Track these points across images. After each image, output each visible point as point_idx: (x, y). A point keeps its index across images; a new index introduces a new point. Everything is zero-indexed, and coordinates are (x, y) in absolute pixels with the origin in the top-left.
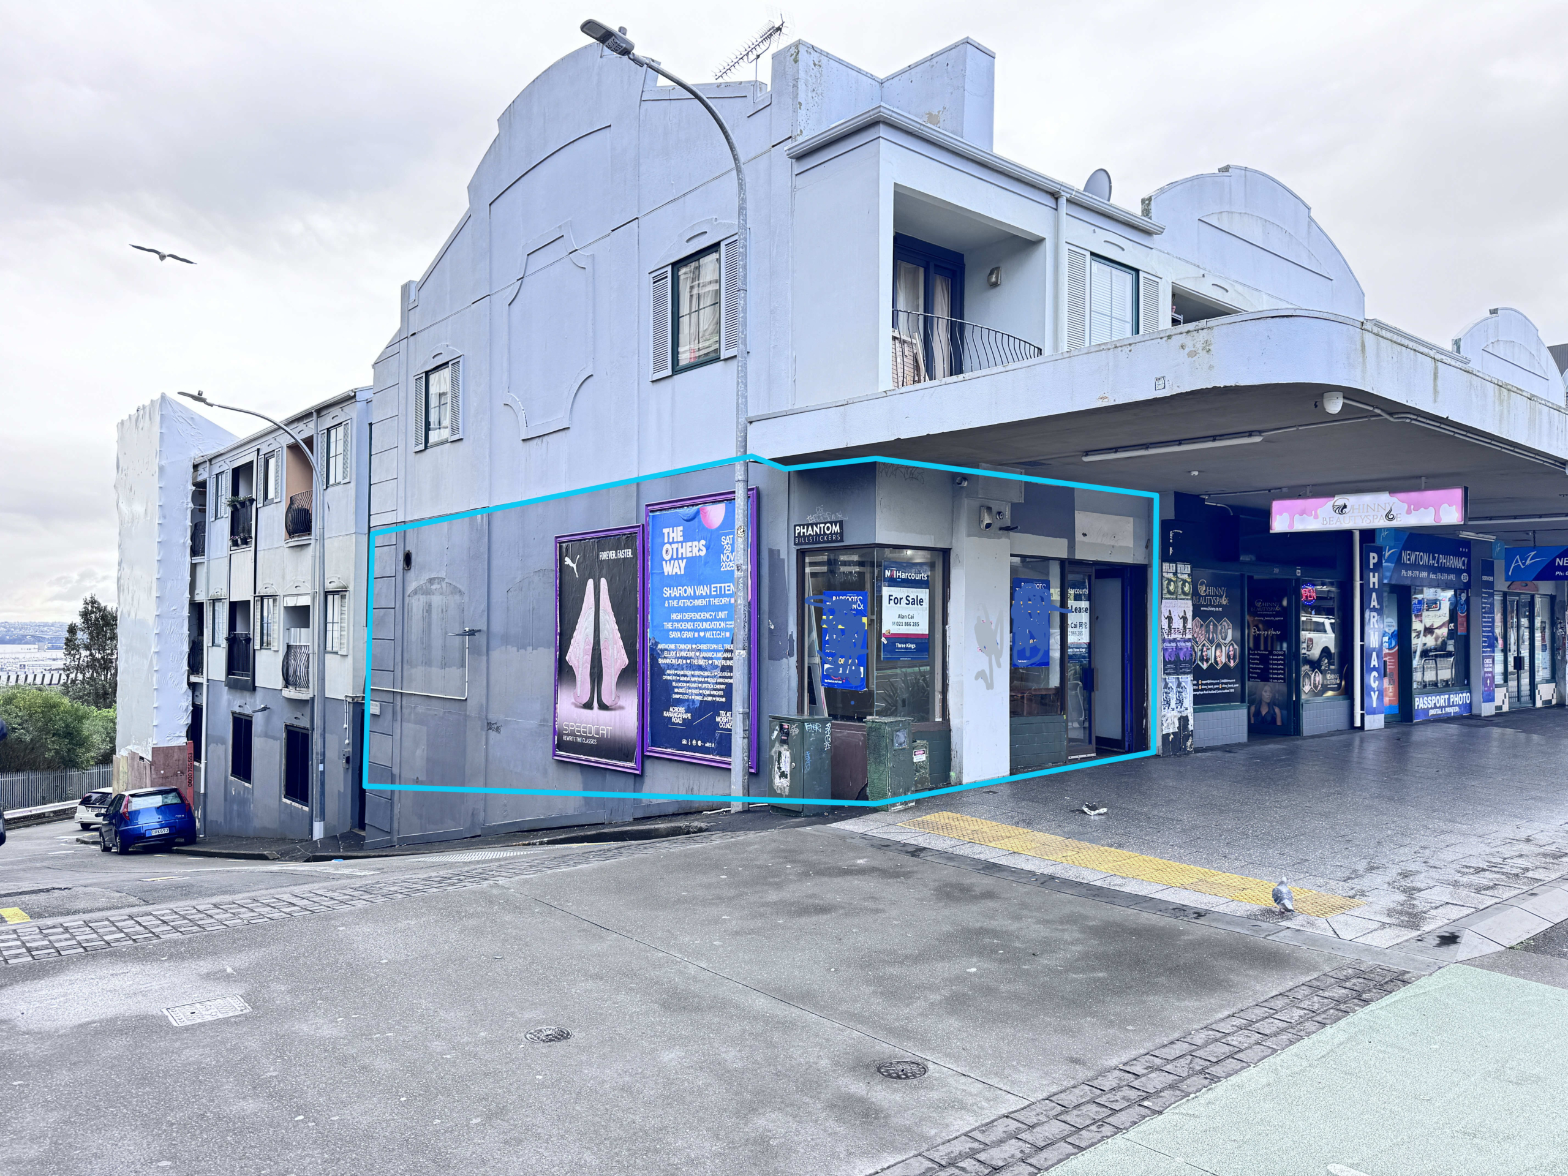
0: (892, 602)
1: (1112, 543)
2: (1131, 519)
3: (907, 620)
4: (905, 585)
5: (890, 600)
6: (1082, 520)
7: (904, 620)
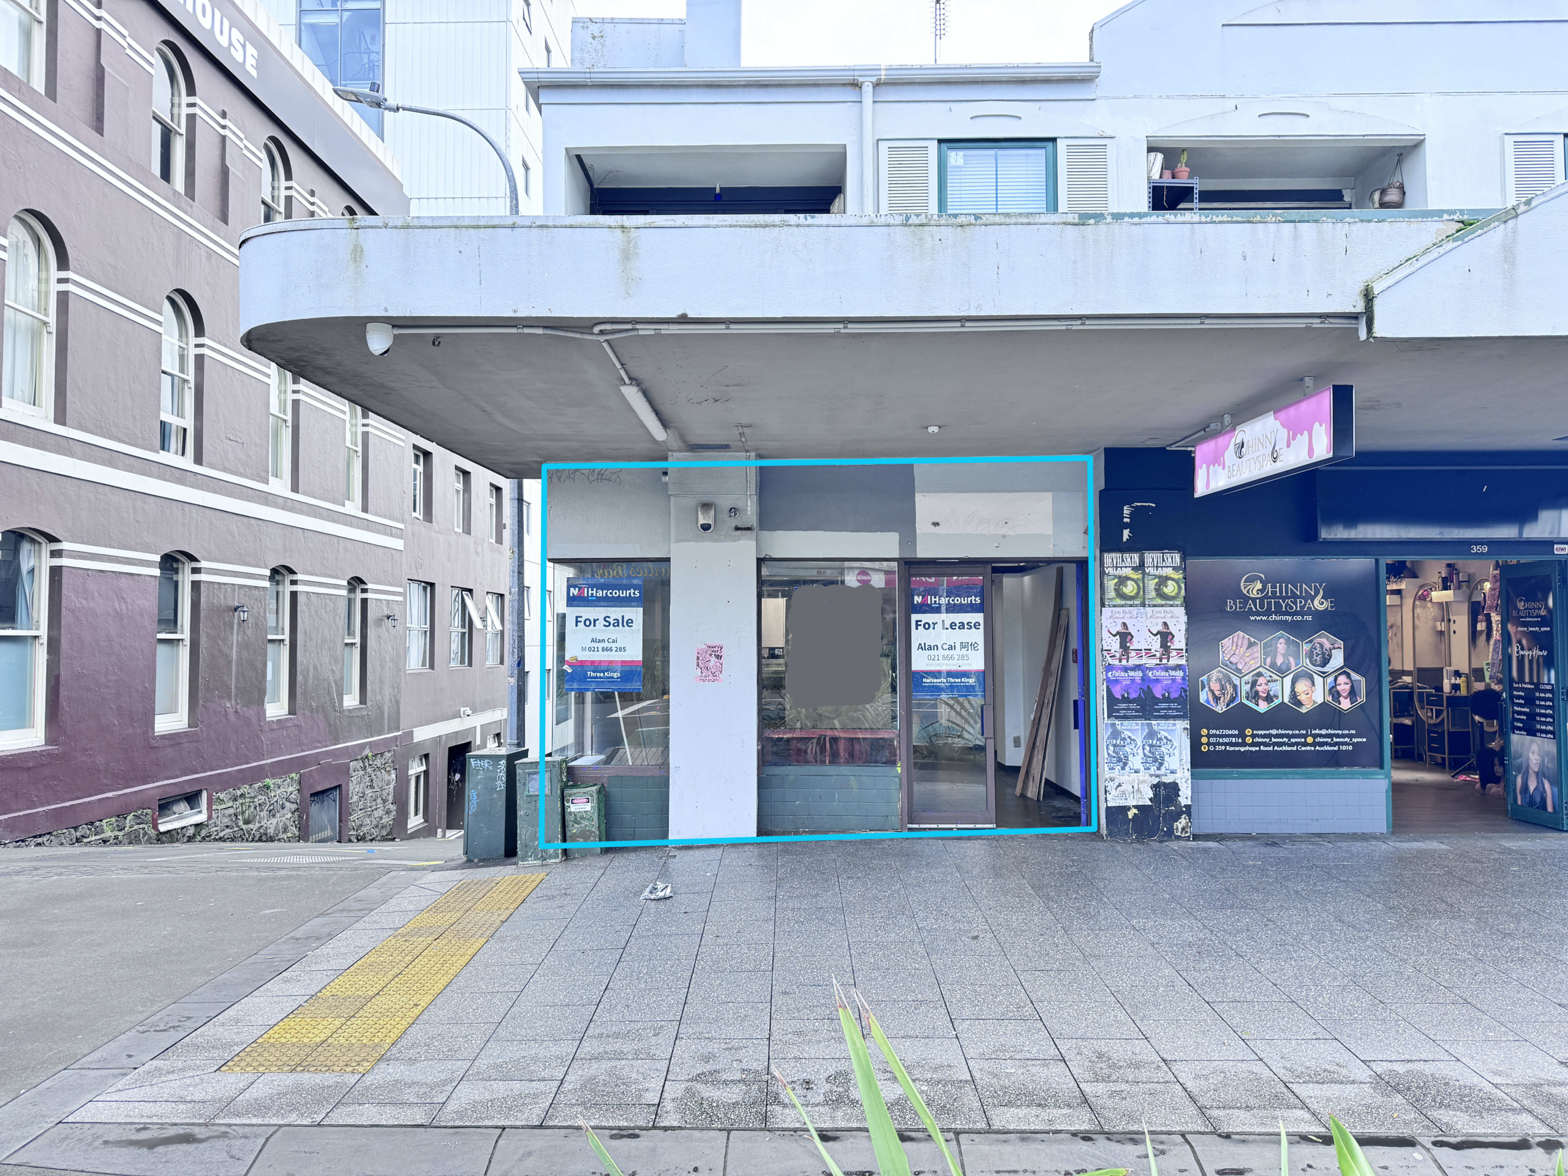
0: (581, 625)
1: (1002, 531)
2: (1049, 496)
3: (606, 645)
4: (602, 603)
5: (577, 622)
6: (926, 505)
7: (601, 645)
